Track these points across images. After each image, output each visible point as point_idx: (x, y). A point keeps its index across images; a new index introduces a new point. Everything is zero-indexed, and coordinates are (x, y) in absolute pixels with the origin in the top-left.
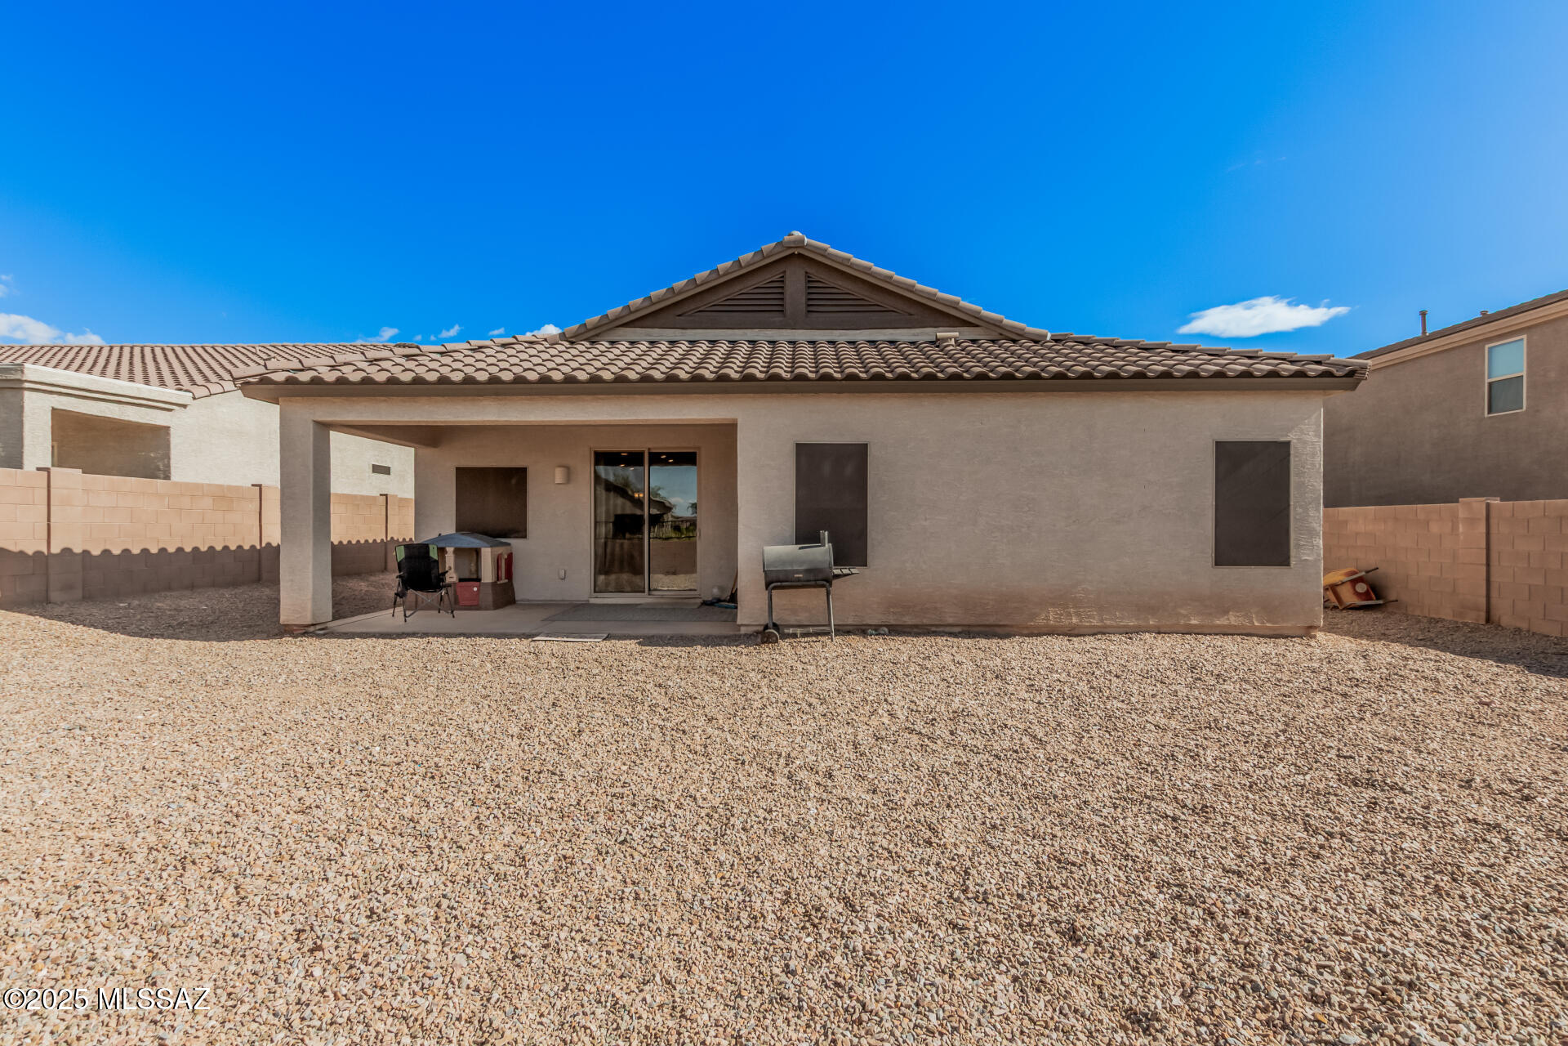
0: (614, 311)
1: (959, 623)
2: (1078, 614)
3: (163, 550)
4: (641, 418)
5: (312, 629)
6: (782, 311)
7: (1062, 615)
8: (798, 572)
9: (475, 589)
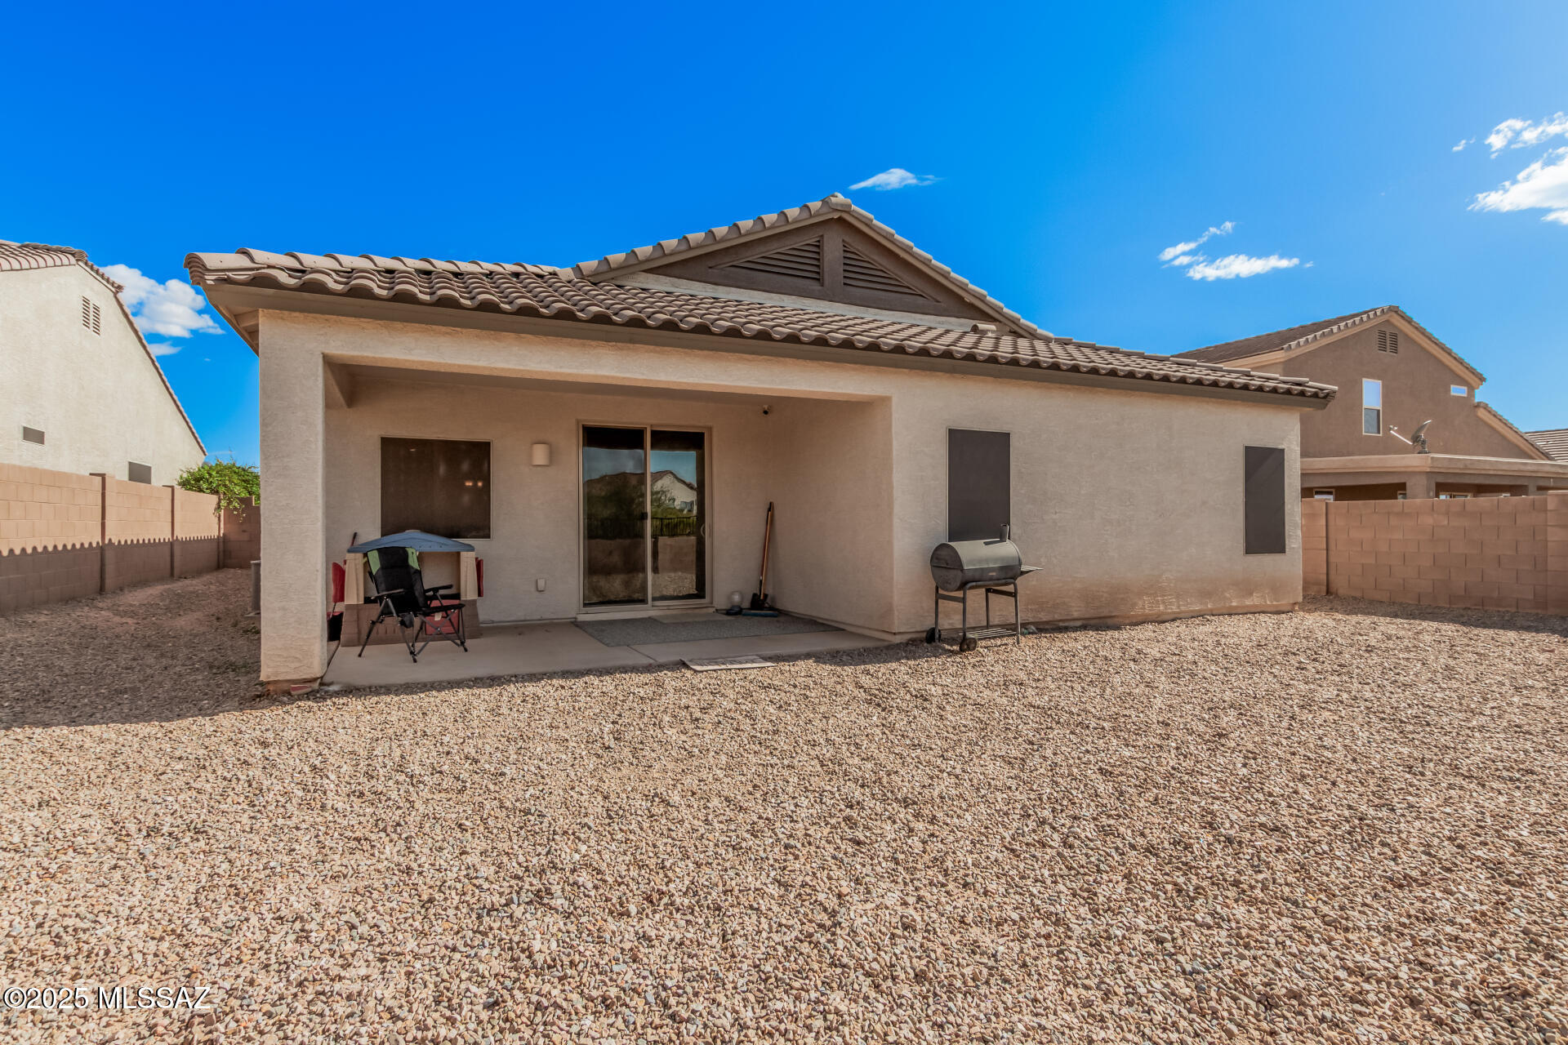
0: (644, 251)
2: (1163, 602)
4: (794, 388)
5: (315, 685)
6: (819, 280)
7: (1152, 602)
8: (992, 570)
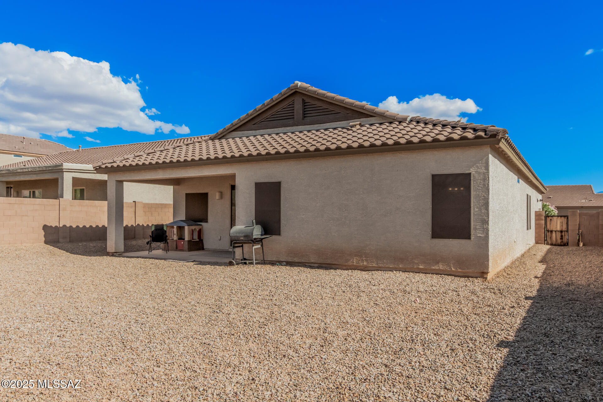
0: (228, 125)
1: (316, 262)
2: (367, 261)
3: (97, 226)
5: (115, 254)
6: (294, 118)
7: (359, 260)
8: (242, 237)
9: (182, 243)
